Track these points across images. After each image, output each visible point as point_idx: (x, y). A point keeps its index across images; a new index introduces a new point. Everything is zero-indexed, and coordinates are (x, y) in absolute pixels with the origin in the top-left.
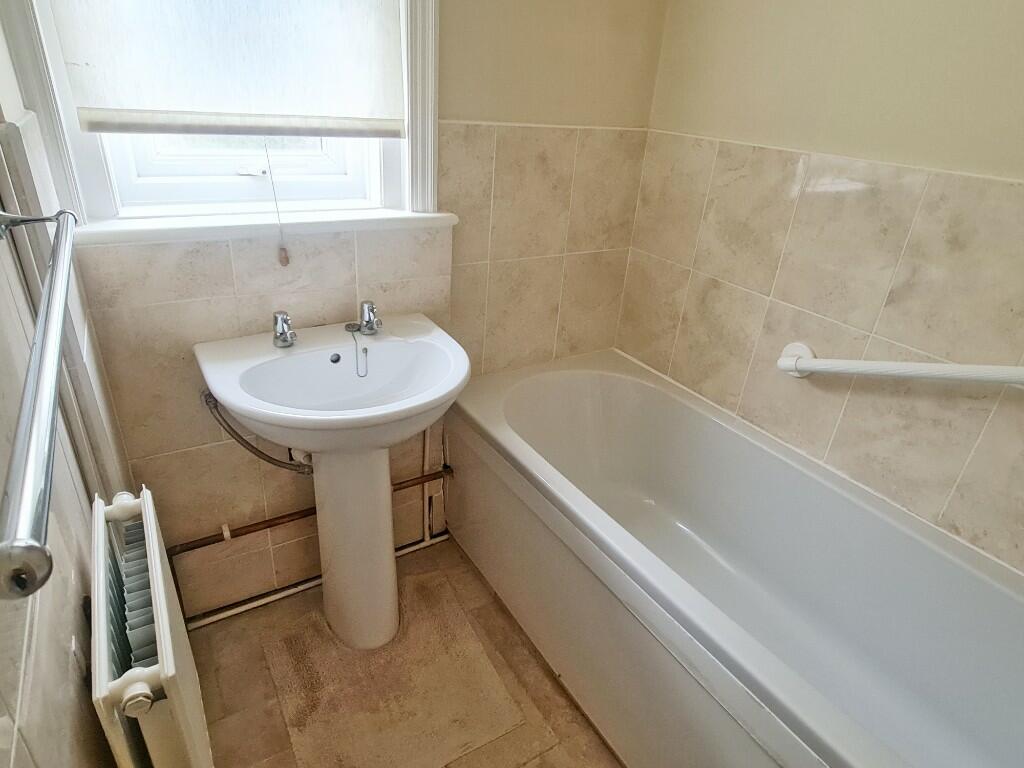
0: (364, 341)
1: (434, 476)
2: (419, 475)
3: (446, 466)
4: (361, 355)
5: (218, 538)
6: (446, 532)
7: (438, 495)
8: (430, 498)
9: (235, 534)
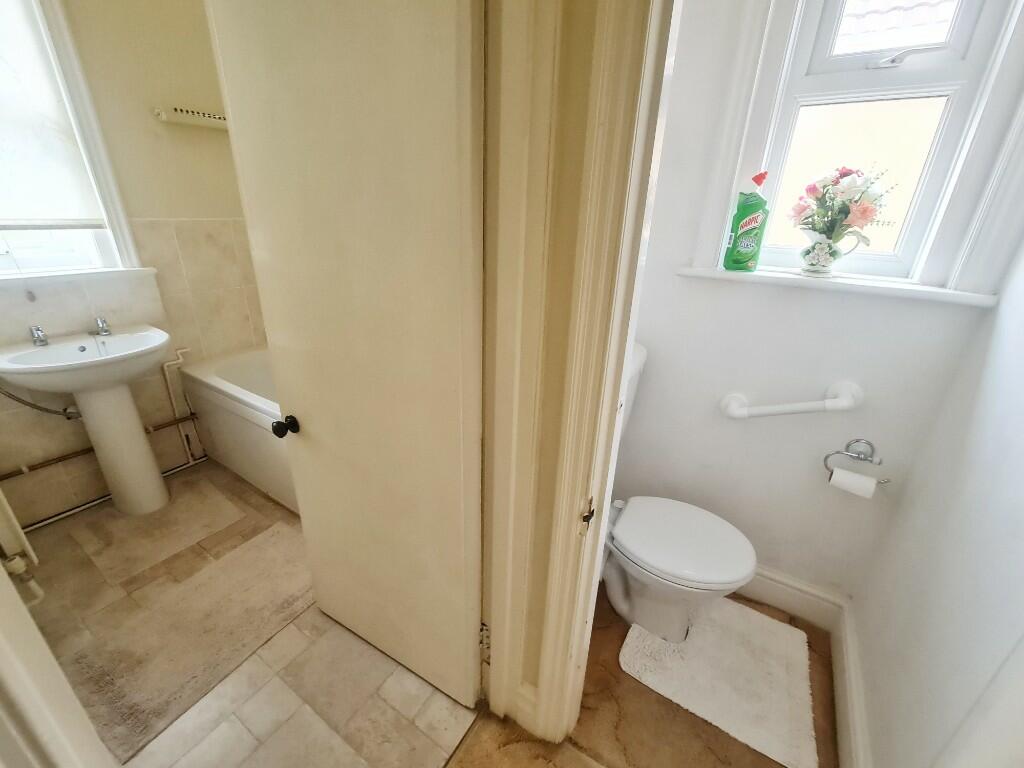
0: (100, 339)
1: (183, 420)
2: (173, 419)
3: (192, 414)
4: (101, 345)
5: (19, 472)
6: (206, 456)
7: (193, 434)
8: (187, 436)
9: (32, 468)
